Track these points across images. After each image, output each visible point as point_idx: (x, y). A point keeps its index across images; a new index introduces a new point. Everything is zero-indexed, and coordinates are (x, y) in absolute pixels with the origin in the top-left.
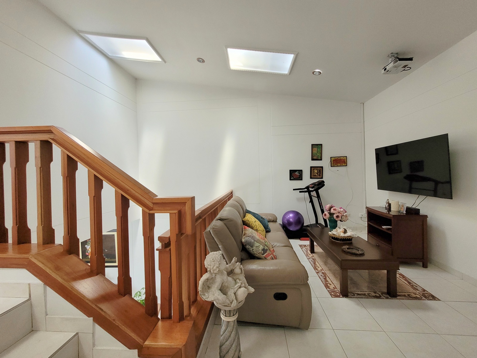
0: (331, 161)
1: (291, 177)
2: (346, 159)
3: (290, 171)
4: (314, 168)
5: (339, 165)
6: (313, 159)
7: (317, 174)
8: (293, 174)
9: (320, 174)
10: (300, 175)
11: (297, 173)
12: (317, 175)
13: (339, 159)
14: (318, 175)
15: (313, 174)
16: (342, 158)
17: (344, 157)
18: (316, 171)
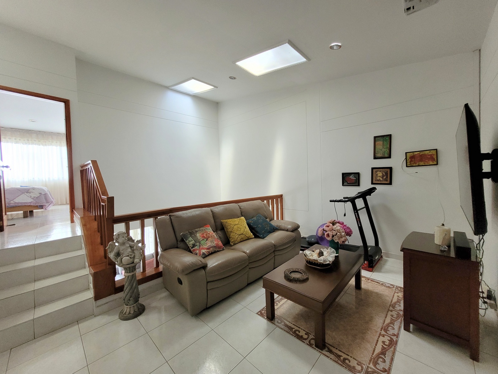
0: (406, 158)
1: (344, 181)
2: (435, 153)
3: (343, 174)
4: (377, 170)
5: (422, 163)
6: (375, 158)
7: (382, 177)
8: (346, 178)
9: (387, 177)
10: (356, 180)
11: (352, 177)
12: (381, 179)
13: (421, 154)
14: (383, 179)
15: (376, 178)
16: (428, 152)
17: (432, 151)
18: (380, 174)
